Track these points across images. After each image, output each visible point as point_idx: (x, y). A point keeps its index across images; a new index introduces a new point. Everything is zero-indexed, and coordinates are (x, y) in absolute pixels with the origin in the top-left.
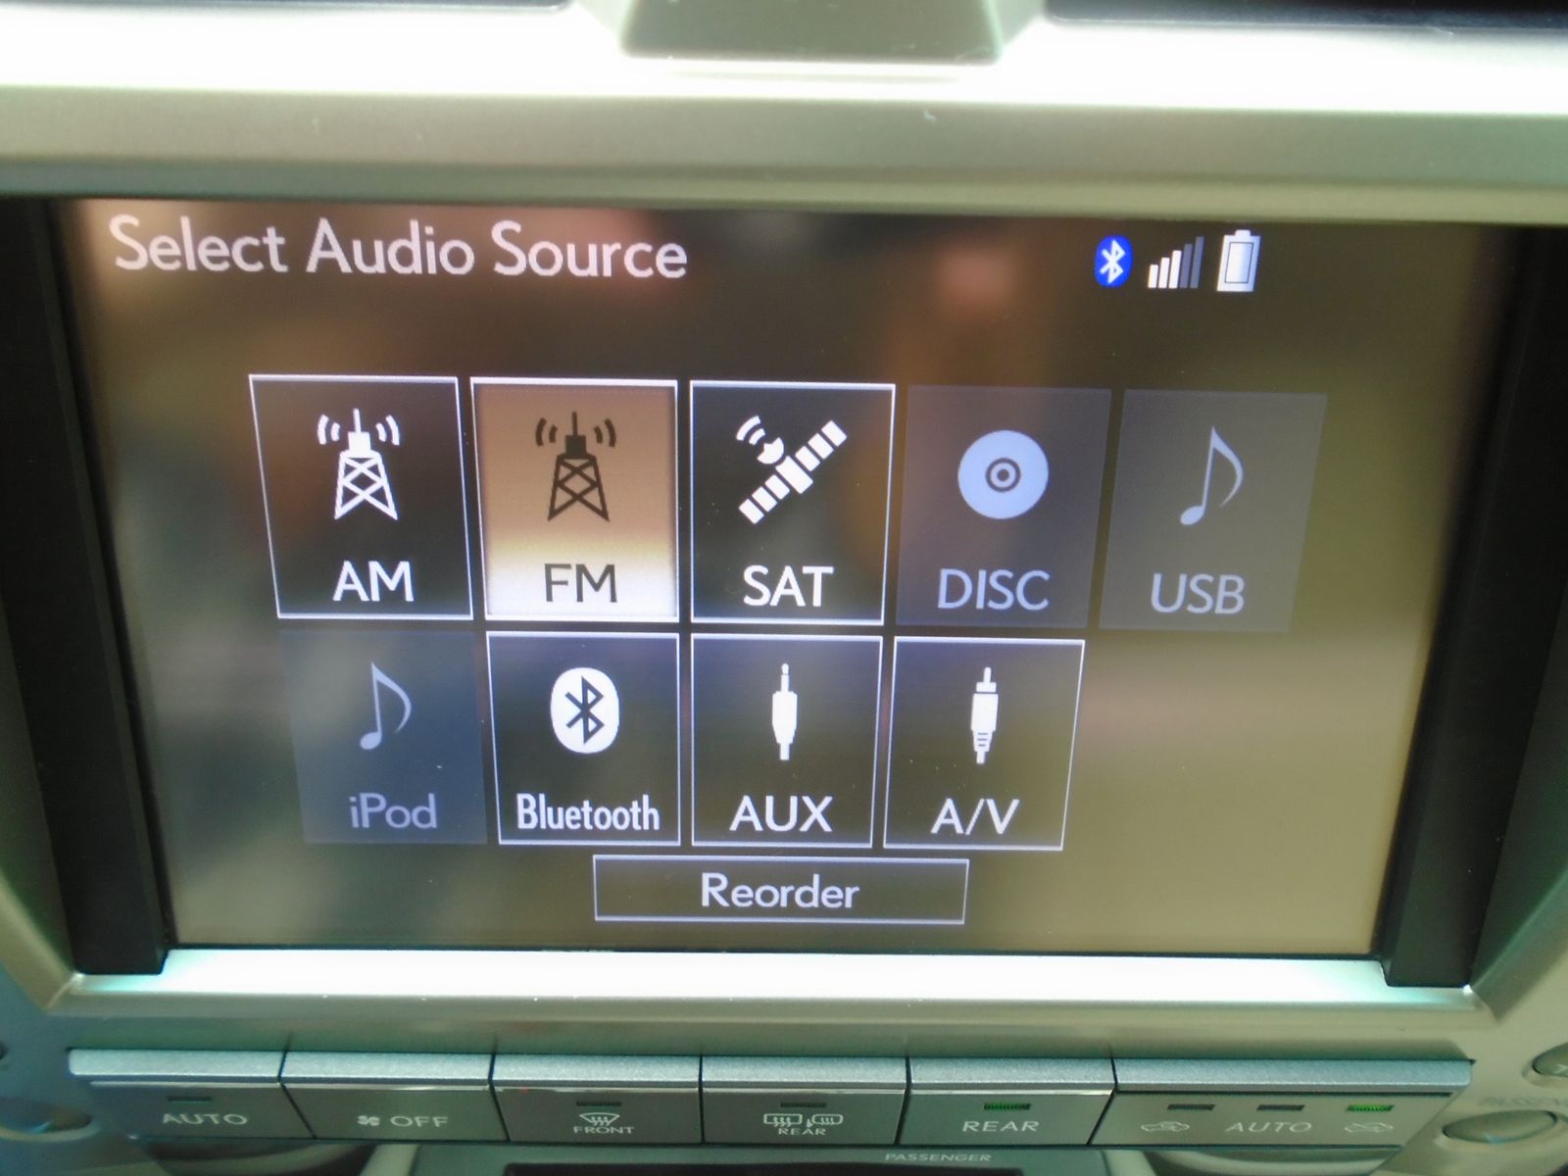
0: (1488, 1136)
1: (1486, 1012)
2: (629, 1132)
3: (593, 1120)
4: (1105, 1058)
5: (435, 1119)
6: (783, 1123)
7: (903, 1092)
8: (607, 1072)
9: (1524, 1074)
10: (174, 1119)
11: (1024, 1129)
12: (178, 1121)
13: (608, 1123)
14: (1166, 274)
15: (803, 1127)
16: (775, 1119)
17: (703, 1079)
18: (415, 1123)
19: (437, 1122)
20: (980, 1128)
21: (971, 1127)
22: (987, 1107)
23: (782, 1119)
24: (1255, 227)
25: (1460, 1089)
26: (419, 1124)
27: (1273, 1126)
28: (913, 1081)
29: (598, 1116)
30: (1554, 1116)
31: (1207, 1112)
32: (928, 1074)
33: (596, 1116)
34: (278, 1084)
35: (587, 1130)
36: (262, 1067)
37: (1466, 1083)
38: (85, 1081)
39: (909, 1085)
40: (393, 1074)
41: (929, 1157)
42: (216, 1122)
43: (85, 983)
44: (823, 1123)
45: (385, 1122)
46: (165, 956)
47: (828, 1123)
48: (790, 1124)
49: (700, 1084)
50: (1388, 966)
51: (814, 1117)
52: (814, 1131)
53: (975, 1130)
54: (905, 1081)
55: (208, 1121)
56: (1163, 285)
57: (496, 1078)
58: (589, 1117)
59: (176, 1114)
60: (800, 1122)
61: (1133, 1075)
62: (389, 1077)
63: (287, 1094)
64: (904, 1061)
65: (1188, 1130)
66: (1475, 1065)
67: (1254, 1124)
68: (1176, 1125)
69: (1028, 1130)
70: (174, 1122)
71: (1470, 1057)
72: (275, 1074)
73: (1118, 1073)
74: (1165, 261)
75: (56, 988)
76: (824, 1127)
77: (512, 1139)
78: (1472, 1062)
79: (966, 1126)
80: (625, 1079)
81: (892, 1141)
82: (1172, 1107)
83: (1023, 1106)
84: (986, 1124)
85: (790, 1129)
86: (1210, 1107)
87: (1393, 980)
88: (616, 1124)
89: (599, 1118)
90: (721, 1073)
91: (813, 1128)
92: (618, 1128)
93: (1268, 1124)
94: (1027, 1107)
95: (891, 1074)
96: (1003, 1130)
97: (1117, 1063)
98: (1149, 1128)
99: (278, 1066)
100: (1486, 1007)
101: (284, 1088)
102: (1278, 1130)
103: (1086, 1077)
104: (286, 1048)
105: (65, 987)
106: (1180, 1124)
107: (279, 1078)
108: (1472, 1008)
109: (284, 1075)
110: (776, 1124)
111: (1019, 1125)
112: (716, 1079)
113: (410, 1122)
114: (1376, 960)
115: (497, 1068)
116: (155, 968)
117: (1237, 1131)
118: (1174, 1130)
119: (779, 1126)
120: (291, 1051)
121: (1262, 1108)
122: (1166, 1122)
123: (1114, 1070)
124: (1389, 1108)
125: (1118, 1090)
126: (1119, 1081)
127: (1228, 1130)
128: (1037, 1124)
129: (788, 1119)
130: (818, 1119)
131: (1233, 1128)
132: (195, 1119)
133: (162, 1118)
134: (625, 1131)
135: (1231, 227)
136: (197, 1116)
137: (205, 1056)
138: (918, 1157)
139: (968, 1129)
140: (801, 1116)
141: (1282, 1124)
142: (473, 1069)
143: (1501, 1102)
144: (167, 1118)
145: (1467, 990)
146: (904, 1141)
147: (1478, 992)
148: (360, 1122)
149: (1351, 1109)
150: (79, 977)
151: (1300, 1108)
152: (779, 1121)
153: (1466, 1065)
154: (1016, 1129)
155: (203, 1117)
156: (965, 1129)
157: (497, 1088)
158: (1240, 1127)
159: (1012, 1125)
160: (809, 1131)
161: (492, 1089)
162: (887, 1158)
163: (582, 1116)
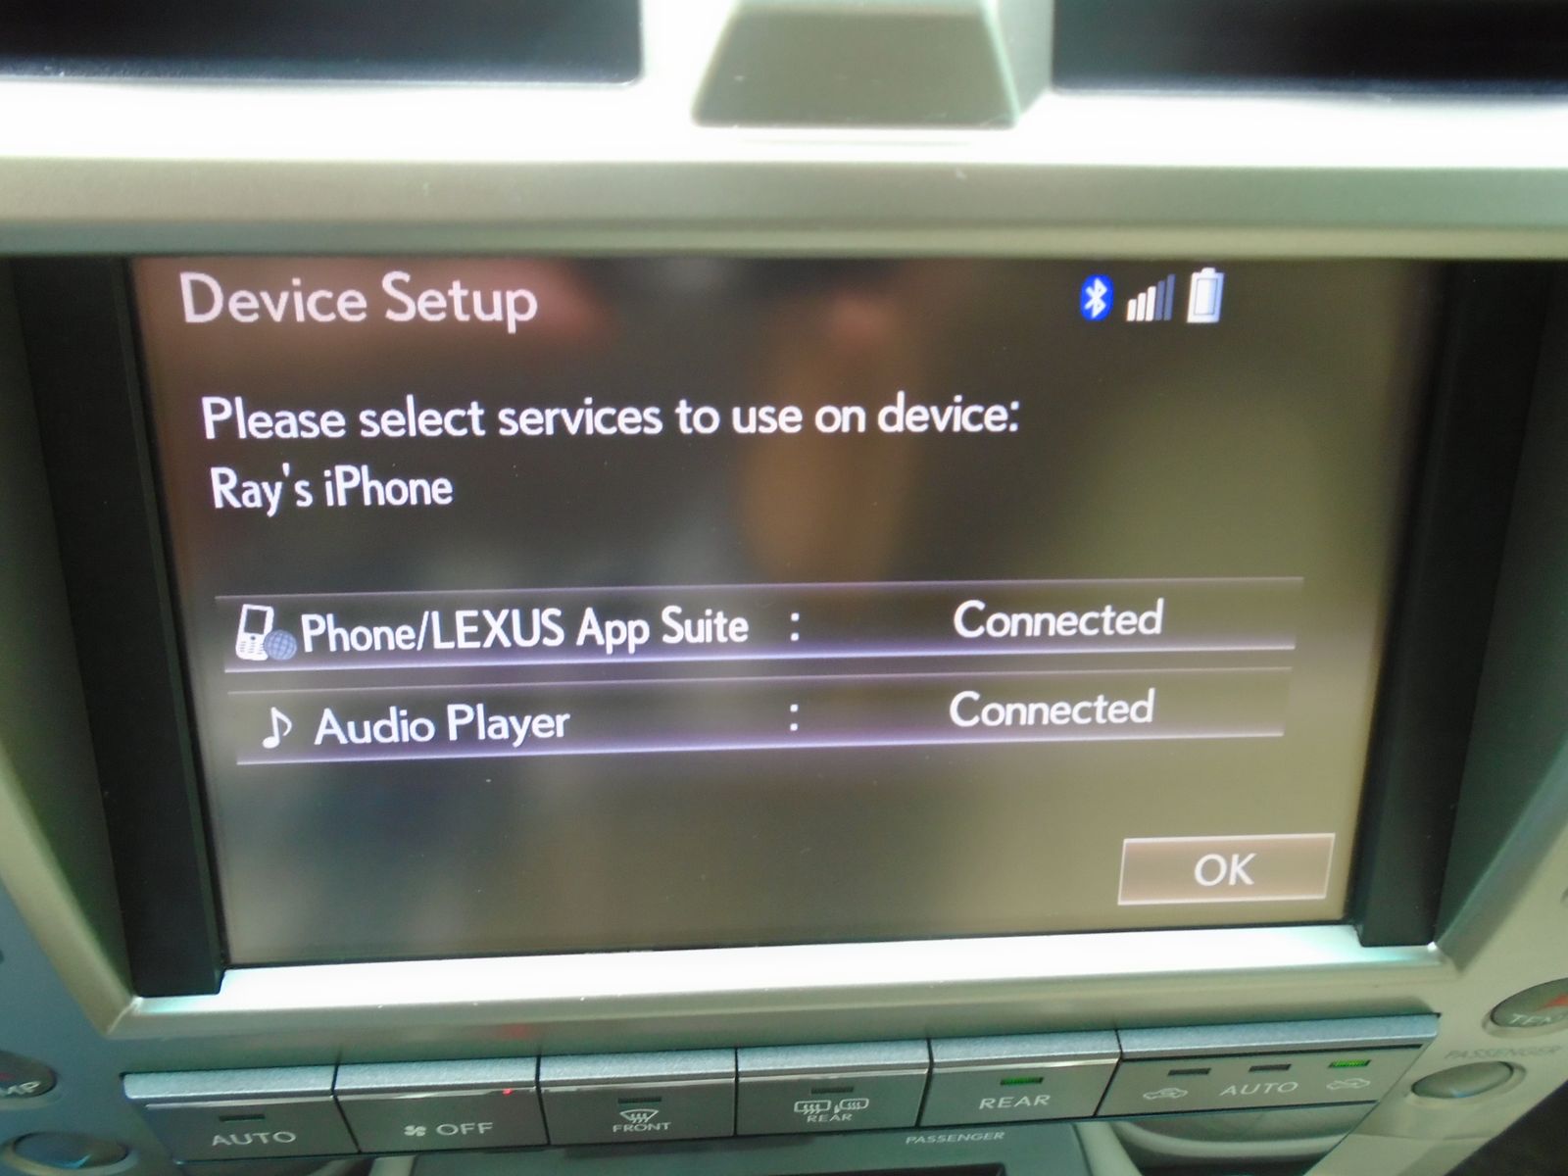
0: (1454, 1091)
1: (1450, 966)
2: (666, 1128)
3: (633, 1118)
4: (1110, 1030)
5: (480, 1125)
6: (811, 1111)
7: (925, 1072)
8: (648, 1067)
9: (1484, 1025)
10: (224, 1141)
11: (1036, 1103)
12: (228, 1143)
13: (647, 1119)
14: (1142, 308)
15: (831, 1113)
16: (805, 1107)
17: (740, 1070)
18: (460, 1131)
19: (483, 1128)
20: (996, 1105)
21: (988, 1105)
22: (1003, 1083)
23: (812, 1106)
24: (1220, 265)
25: (1431, 1040)
26: (464, 1131)
27: (1263, 1088)
28: (936, 1060)
29: (638, 1113)
30: (1510, 1067)
31: (1204, 1077)
32: (950, 1054)
33: (636, 1113)
34: (331, 1097)
35: (626, 1128)
36: (315, 1081)
37: (1434, 1035)
38: (141, 1104)
39: (932, 1065)
40: (443, 1081)
41: (947, 1138)
42: (265, 1141)
43: (145, 1006)
44: (849, 1108)
45: (431, 1132)
46: (222, 977)
47: (854, 1108)
48: (819, 1111)
49: (737, 1074)
50: (1360, 927)
51: (842, 1102)
52: (841, 1117)
53: (991, 1107)
54: (927, 1061)
55: (257, 1140)
56: (1140, 318)
57: (542, 1079)
59: (226, 1136)
60: (829, 1108)
61: (1137, 1044)
62: (440, 1083)
63: (338, 1107)
64: (926, 1042)
65: (1187, 1095)
66: (1441, 1018)
67: (1246, 1087)
68: (1175, 1091)
69: (1039, 1104)
70: (223, 1144)
71: (1436, 1010)
72: (328, 1088)
73: (1123, 1043)
74: (1142, 296)
75: (116, 1012)
76: (850, 1112)
77: (553, 1142)
78: (1438, 1015)
79: (983, 1103)
80: (665, 1073)
81: (913, 1124)
82: (1173, 1073)
83: (1036, 1080)
84: (1002, 1101)
85: (821, 1113)
86: (1206, 1072)
87: (1366, 941)
88: (654, 1121)
89: (639, 1115)
90: (755, 1063)
91: (840, 1114)
92: (656, 1125)
93: (1258, 1086)
94: (1040, 1080)
95: (916, 1055)
96: (1016, 1105)
97: (1121, 1034)
98: (1151, 1095)
99: (331, 1080)
100: (1449, 960)
101: (336, 1099)
102: (1267, 1091)
103: (1094, 1048)
104: (337, 1063)
105: (124, 1012)
106: (1178, 1090)
107: (333, 1091)
108: (1437, 963)
109: (337, 1088)
110: (806, 1111)
111: (1032, 1100)
112: (752, 1069)
113: (456, 1131)
114: (1350, 924)
115: (543, 1070)
116: (213, 988)
117: (1231, 1093)
118: (1174, 1097)
119: (808, 1114)
120: (343, 1064)
121: (1253, 1069)
122: (1166, 1090)
123: (1119, 1041)
124: (1367, 1063)
125: (1123, 1059)
126: (1124, 1050)
127: (1222, 1094)
128: (1048, 1097)
129: (818, 1106)
130: (845, 1105)
131: (1226, 1091)
132: (245, 1140)
133: (212, 1140)
134: (662, 1127)
135: (1198, 265)
136: (247, 1136)
137: (258, 1074)
138: (937, 1139)
139: (985, 1106)
140: (829, 1103)
141: (1270, 1086)
142: (520, 1073)
143: (1464, 1055)
144: (218, 1139)
145: (1432, 947)
146: (924, 1123)
147: (1443, 948)
148: (406, 1133)
149: (1332, 1066)
150: (139, 1001)
151: (1287, 1067)
152: (808, 1108)
153: (1435, 1016)
154: (1029, 1104)
155: (252, 1137)
156: (981, 1107)
157: (543, 1089)
158: (1233, 1090)
159: (1026, 1100)
160: (836, 1117)
161: (538, 1090)
162: (908, 1142)
163: (622, 1113)
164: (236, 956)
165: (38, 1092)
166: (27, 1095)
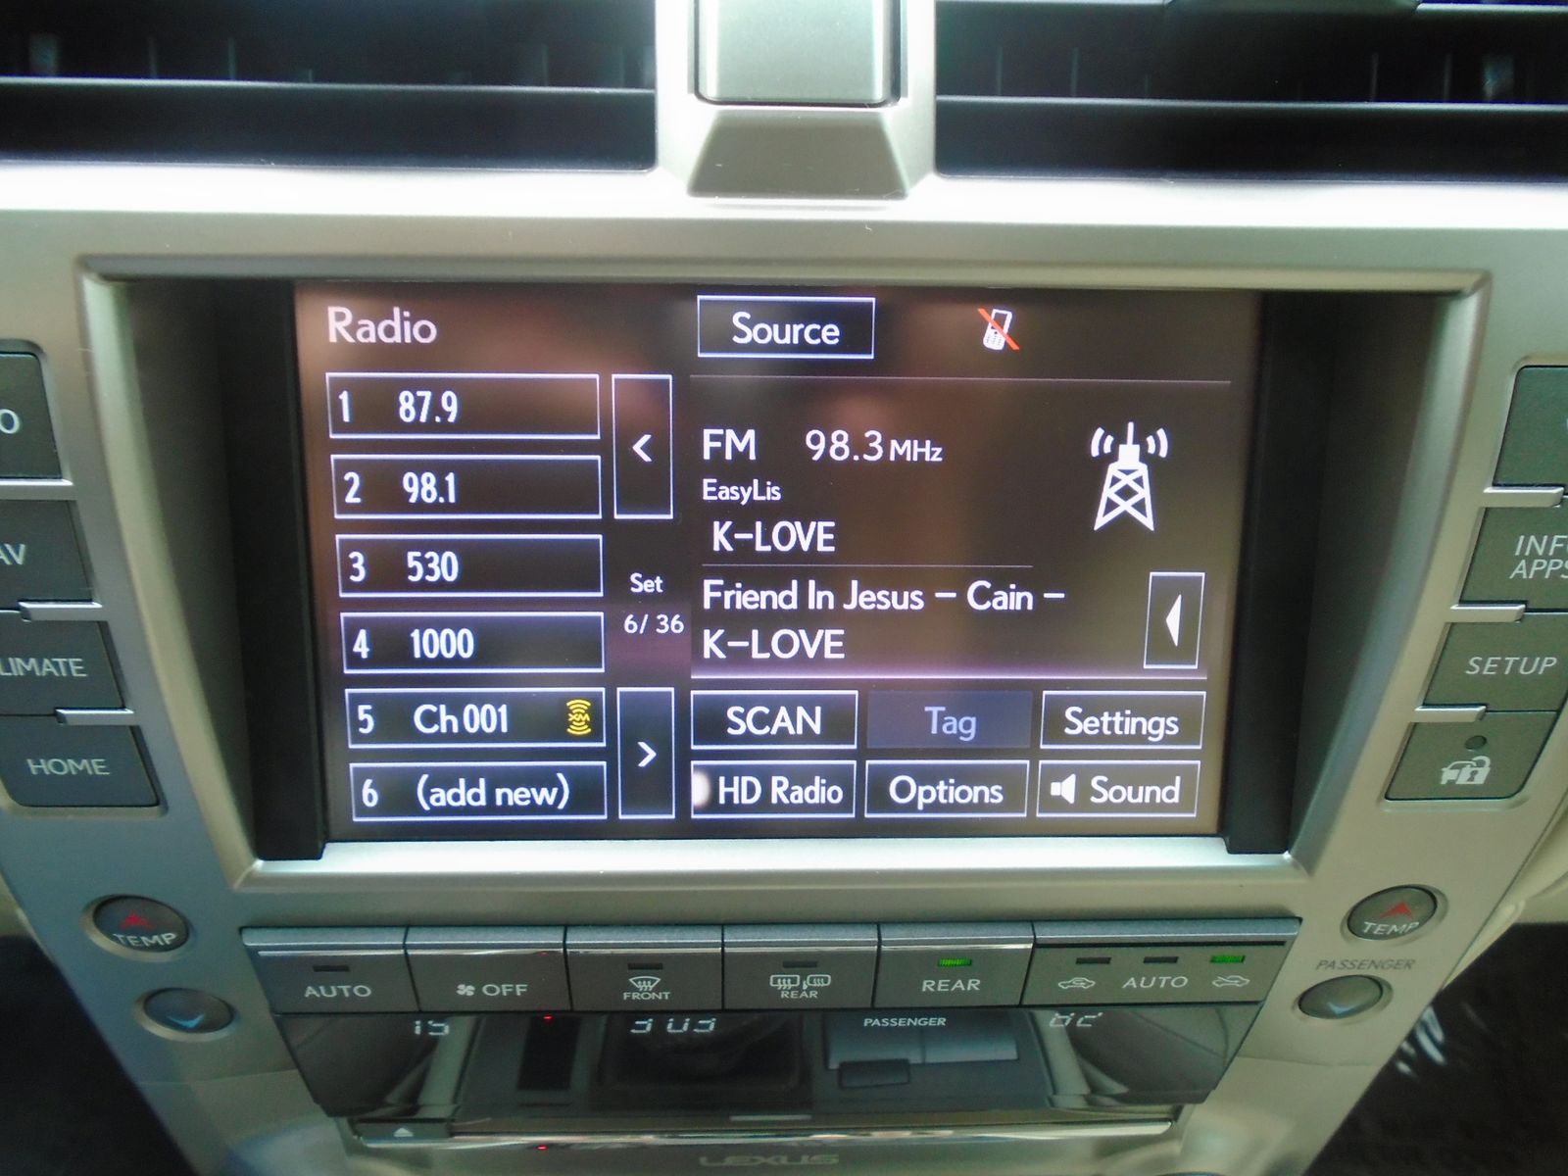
0: (1337, 1009)
1: (1304, 874)
2: (667, 997)
3: (639, 986)
4: (1027, 921)
5: (519, 987)
6: (784, 985)
7: (875, 949)
9: (1344, 934)
10: (315, 993)
11: (969, 988)
12: (318, 996)
13: (651, 987)
15: (799, 989)
16: (779, 981)
17: (725, 942)
18: (501, 993)
19: (519, 989)
20: (935, 987)
21: (929, 987)
22: (940, 966)
23: (784, 980)
25: (1294, 938)
26: (505, 992)
27: (1158, 982)
28: (883, 939)
29: (642, 980)
30: (1379, 984)
31: (1106, 966)
32: (897, 939)
34: (401, 952)
35: (635, 996)
36: (391, 939)
37: (1297, 936)
38: (252, 953)
39: (880, 943)
41: (897, 1022)
42: (347, 994)
43: (263, 867)
44: (815, 985)
45: (478, 991)
46: (324, 847)
47: (819, 985)
48: (790, 986)
49: (723, 945)
50: (1228, 841)
51: (808, 978)
52: (808, 994)
53: (932, 990)
54: (877, 940)
55: (340, 992)
58: (636, 981)
59: (317, 987)
60: (798, 984)
61: (1049, 933)
63: (407, 961)
64: (876, 926)
65: (1095, 986)
66: (1303, 922)
67: (1143, 979)
68: (1084, 981)
69: (972, 989)
70: (314, 995)
71: (1299, 916)
72: (400, 944)
73: (1036, 930)
75: (241, 873)
76: (816, 989)
77: (575, 1007)
78: (1300, 920)
79: (925, 985)
81: (869, 1005)
82: (1080, 961)
83: (967, 963)
84: (940, 982)
85: (793, 989)
86: (1107, 961)
87: (1232, 850)
88: (657, 990)
89: (644, 982)
90: (739, 937)
91: (808, 991)
92: (658, 994)
93: (1154, 979)
94: (970, 964)
95: (866, 933)
96: (953, 989)
97: (1035, 924)
98: (1065, 985)
99: (402, 938)
100: (1302, 868)
101: (406, 953)
102: (1162, 985)
103: (1012, 933)
104: (408, 926)
105: (248, 871)
106: (1086, 980)
107: (404, 946)
108: (1293, 871)
109: (407, 943)
110: (780, 986)
111: (965, 985)
112: (736, 941)
113: (498, 992)
114: (1219, 836)
115: (569, 936)
116: (316, 855)
117: (1132, 986)
118: (1084, 987)
119: (782, 990)
120: (412, 927)
121: (1147, 961)
122: (1076, 979)
123: (1033, 929)
124: (1243, 960)
125: (1037, 945)
126: (1037, 937)
127: (1125, 986)
128: (978, 982)
129: (789, 980)
130: (811, 982)
131: (1127, 984)
132: (331, 992)
133: (304, 989)
134: (663, 996)
136: (333, 988)
137: (345, 933)
138: (889, 1022)
139: (927, 989)
140: (798, 978)
141: (1164, 979)
142: (552, 937)
144: (310, 991)
145: (1286, 856)
146: (878, 1006)
147: (1295, 857)
149: (1213, 961)
150: (260, 863)
151: (1174, 960)
152: (782, 983)
153: (1297, 921)
154: (963, 989)
155: (338, 990)
156: (924, 990)
157: (568, 950)
158: (1132, 982)
159: (959, 984)
160: (804, 994)
161: (565, 951)
162: (865, 1025)
163: (631, 980)
164: (334, 832)
165: (175, 945)
166: (166, 948)
